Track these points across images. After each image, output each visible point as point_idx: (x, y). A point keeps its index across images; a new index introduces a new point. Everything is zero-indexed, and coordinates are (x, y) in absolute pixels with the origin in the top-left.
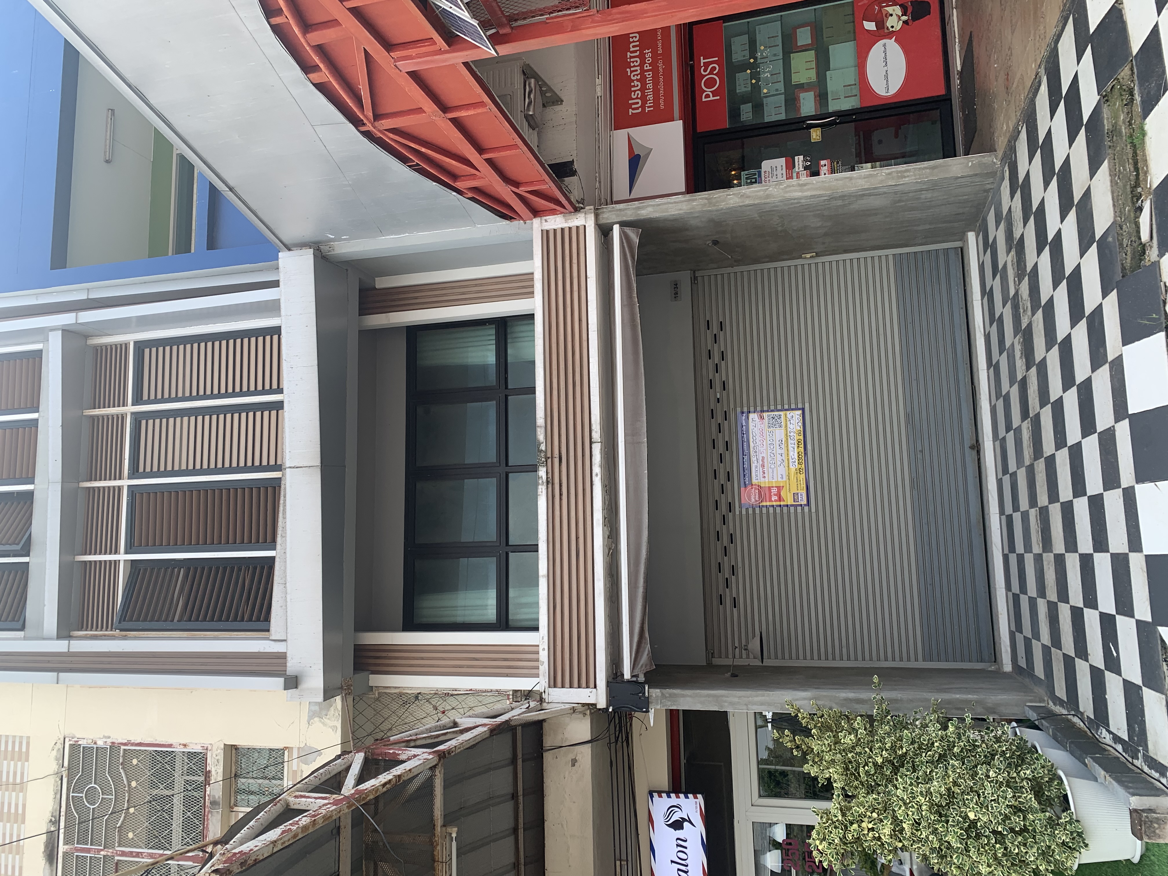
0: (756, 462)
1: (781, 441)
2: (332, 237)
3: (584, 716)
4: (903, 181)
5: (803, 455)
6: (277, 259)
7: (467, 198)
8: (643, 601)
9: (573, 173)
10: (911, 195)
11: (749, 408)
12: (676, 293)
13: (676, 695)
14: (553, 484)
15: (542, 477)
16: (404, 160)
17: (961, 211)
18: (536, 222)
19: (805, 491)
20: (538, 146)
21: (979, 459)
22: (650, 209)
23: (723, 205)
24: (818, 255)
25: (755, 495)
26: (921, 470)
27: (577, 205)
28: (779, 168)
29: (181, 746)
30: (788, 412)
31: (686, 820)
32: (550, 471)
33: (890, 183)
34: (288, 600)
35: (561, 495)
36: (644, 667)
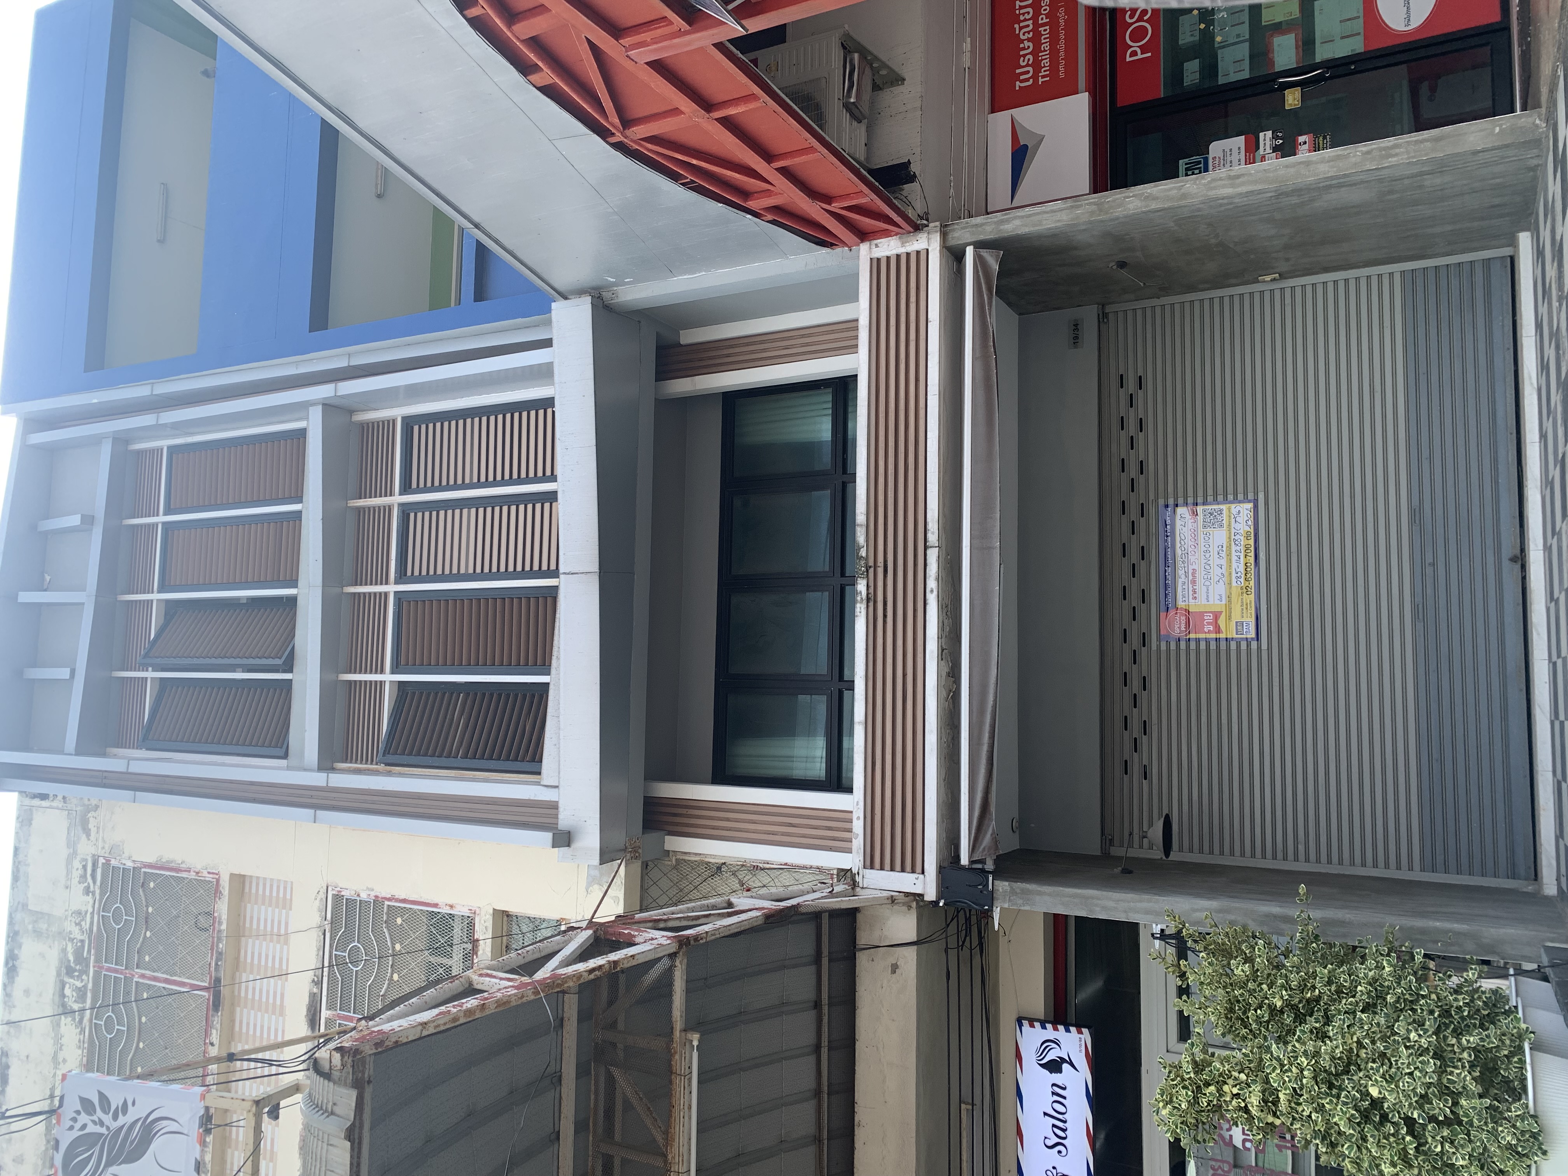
0: (1183, 576)
1: (1220, 547)
2: (612, 280)
3: (909, 910)
4: (1390, 162)
5: (1253, 567)
6: (549, 311)
7: (768, 222)
8: (987, 763)
9: (912, 178)
10: (1406, 182)
11: (1176, 499)
12: (1076, 338)
13: (1029, 892)
14: (875, 602)
15: (861, 593)
16: (674, 177)
18: (864, 248)
19: (1253, 620)
20: (866, 145)
21: (1524, 578)
22: (1017, 222)
23: (1119, 212)
24: (1282, 276)
25: (1180, 624)
26: (1429, 591)
27: (919, 222)
28: (1235, 151)
29: (448, 908)
30: (1233, 506)
31: (1066, 1061)
32: (871, 584)
33: (1369, 166)
34: (561, 737)
35: (885, 616)
36: (986, 850)
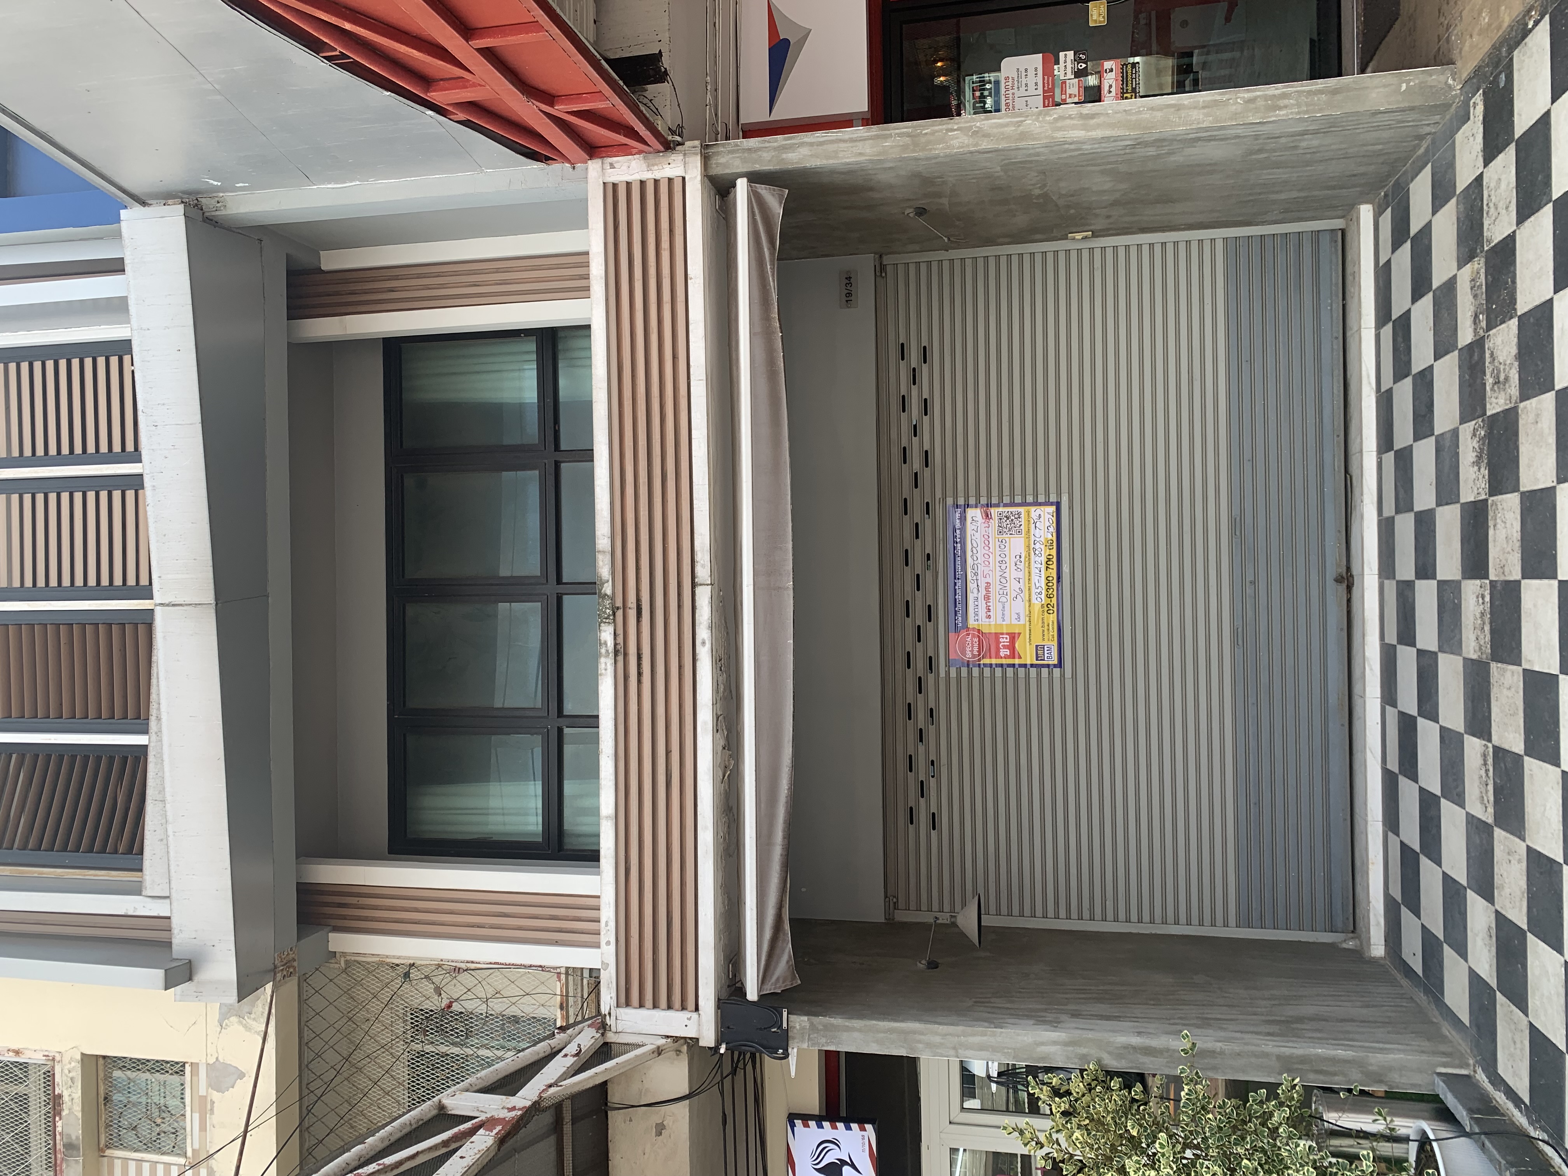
0: (975, 591)
1: (1018, 557)
2: (216, 183)
3: (678, 1055)
4: (1276, 116)
5: (1055, 581)
6: (118, 220)
7: (456, 122)
8: (781, 871)
9: (661, 77)
10: (1283, 140)
11: (967, 498)
12: (849, 294)
13: (836, 1028)
14: (626, 655)
15: (606, 643)
16: (315, 47)
17: (1362, 169)
18: (594, 167)
19: (1055, 643)
20: (595, 22)
21: (1349, 601)
22: (805, 151)
23: (939, 150)
24: (1096, 234)
25: (973, 647)
26: (1250, 614)
27: (670, 138)
28: (1031, 73)
29: (11, 1054)
30: (1033, 509)
31: (847, 1163)
32: (620, 631)
33: (1252, 119)
35: (640, 674)
36: (781, 981)
